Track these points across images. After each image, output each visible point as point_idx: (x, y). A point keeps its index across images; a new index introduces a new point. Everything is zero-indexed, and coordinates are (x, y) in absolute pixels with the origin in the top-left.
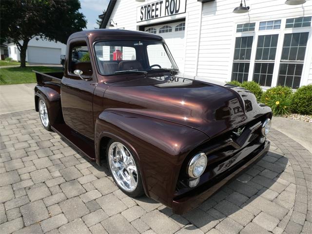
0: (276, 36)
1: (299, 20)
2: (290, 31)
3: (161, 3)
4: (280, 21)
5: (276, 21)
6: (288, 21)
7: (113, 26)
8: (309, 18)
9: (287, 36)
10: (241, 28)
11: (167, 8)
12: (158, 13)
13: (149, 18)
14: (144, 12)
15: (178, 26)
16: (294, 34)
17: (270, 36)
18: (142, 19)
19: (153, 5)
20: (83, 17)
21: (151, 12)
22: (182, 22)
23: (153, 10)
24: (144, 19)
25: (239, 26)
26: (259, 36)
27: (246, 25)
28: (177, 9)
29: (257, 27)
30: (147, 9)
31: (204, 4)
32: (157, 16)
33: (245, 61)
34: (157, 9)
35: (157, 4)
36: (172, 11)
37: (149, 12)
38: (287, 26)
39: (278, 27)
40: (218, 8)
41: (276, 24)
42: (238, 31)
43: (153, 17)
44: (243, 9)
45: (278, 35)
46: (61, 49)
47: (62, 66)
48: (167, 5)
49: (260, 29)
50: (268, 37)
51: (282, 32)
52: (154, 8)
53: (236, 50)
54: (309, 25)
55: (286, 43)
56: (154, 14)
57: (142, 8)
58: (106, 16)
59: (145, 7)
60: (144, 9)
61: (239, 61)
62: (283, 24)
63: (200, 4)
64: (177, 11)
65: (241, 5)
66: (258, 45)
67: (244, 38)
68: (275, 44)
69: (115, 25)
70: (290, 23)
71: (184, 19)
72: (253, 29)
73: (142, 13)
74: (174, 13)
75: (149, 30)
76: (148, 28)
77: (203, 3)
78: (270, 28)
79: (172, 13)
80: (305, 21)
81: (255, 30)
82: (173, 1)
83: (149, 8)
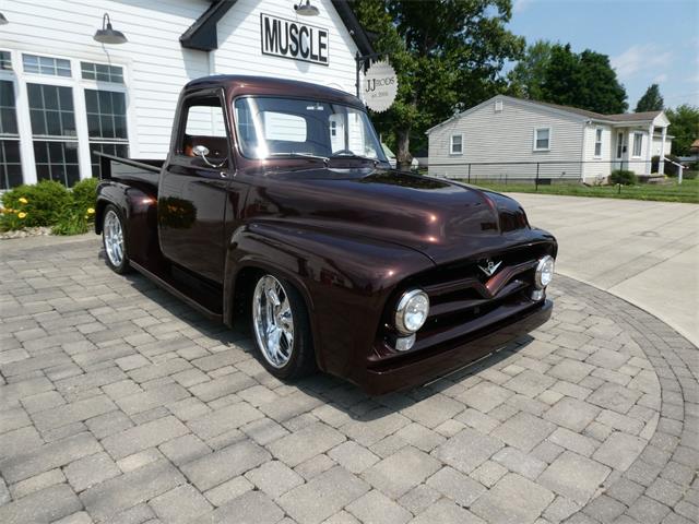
0: (68, 91)
1: (101, 68)
2: (93, 85)
4: (69, 61)
5: (59, 60)
6: (84, 65)
8: (119, 70)
9: (89, 94)
16: (100, 92)
17: (54, 87)
26: (28, 84)
29: (16, 62)
38: (85, 76)
39: (69, 73)
41: (63, 67)
49: (27, 68)
50: (50, 89)
51: (79, 86)
54: (119, 80)
62: (77, 70)
66: (31, 104)
68: (69, 104)
70: (88, 70)
72: (10, 66)
78: (49, 71)
80: (109, 73)
81: (14, 67)
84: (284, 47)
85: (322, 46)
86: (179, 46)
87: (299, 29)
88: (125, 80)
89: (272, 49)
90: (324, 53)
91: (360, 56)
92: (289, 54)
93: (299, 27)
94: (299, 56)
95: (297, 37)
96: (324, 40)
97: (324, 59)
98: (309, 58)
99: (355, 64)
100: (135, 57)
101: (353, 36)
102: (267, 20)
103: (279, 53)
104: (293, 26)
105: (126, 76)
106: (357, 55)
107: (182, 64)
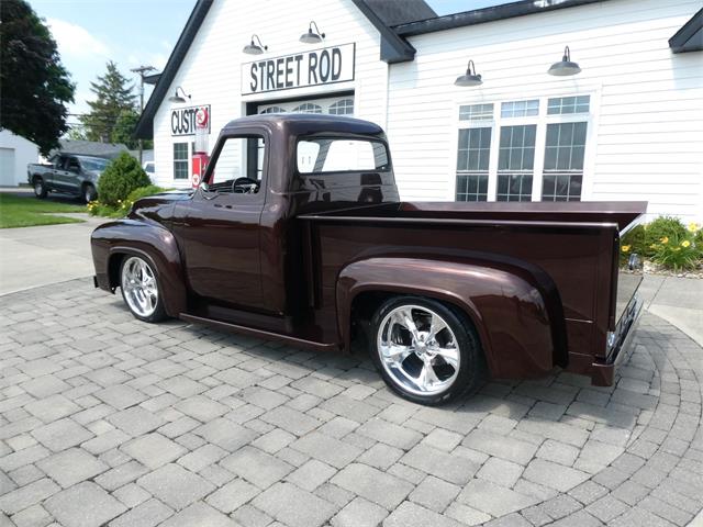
0: (533, 128)
1: (569, 100)
2: (557, 119)
3: (299, 58)
4: (538, 101)
5: (529, 102)
6: (551, 101)
7: (182, 100)
8: (587, 99)
9: (551, 127)
10: (465, 112)
11: (312, 69)
12: (292, 77)
13: (271, 88)
14: (258, 74)
15: (334, 105)
16: (563, 124)
17: (521, 127)
18: (254, 89)
19: (280, 61)
20: (64, 74)
21: (275, 77)
22: (345, 98)
23: (280, 73)
24: (259, 89)
25: (463, 109)
26: (502, 128)
27: (477, 107)
28: (336, 73)
29: (497, 111)
30: (265, 68)
31: (392, 66)
32: (289, 84)
33: (478, 172)
34: (289, 71)
35: (290, 60)
36: (324, 75)
37: (271, 76)
38: (550, 112)
39: (535, 112)
40: (420, 76)
41: (531, 106)
42: (462, 118)
43: (280, 85)
44: (472, 78)
45: (535, 126)
46: (13, 150)
47: (32, 190)
48: (313, 64)
49: (503, 115)
50: (518, 129)
51: (542, 121)
52: (282, 67)
53: (459, 153)
54: (586, 109)
55: (550, 140)
56: (282, 79)
57: (254, 66)
58: (162, 80)
59: (262, 65)
60: (259, 69)
61: (467, 172)
62: (544, 106)
63: (385, 65)
64: (335, 77)
65: (469, 71)
66: (501, 145)
67: (474, 131)
68: (531, 141)
69: (186, 99)
70: (555, 105)
71: (351, 93)
73: (254, 77)
74: (329, 80)
75: (269, 111)
76: (265, 108)
77: (390, 63)
78: (520, 113)
79: (324, 79)
80: (580, 103)
81: (494, 116)
82: (325, 58)
83: (271, 67)
86: (668, 52)
88: (591, 109)
100: (606, 81)
105: (593, 105)
107: (671, 74)
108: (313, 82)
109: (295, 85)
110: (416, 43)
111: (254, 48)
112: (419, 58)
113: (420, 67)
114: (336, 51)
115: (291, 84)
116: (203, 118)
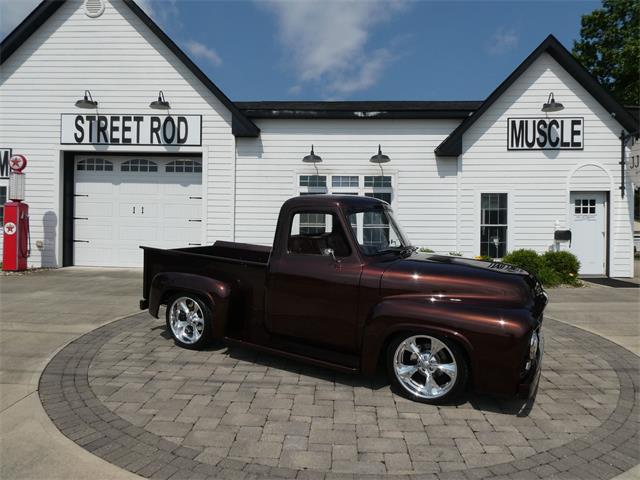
1: (378, 179)
2: (370, 190)
3: (139, 119)
4: (357, 177)
5: (352, 177)
6: (366, 178)
10: (304, 181)
11: (154, 130)
12: (131, 135)
13: (102, 141)
14: (86, 126)
15: (171, 164)
16: (375, 194)
18: (79, 141)
19: (115, 119)
21: (108, 131)
22: (193, 160)
23: (117, 129)
24: (86, 139)
25: (302, 178)
27: (313, 178)
28: (182, 137)
29: (329, 182)
30: (95, 123)
31: (239, 139)
33: (318, 225)
34: (127, 129)
35: (127, 118)
37: (102, 130)
38: (366, 185)
39: (357, 184)
41: (353, 181)
42: (301, 184)
45: (358, 194)
48: (155, 127)
49: (334, 185)
51: (361, 190)
52: (118, 124)
54: (390, 185)
56: (117, 135)
57: (79, 118)
59: (90, 118)
60: (87, 123)
62: (362, 181)
65: (312, 153)
70: (369, 181)
71: (200, 155)
72: (324, 185)
73: (80, 128)
75: (89, 161)
78: (346, 184)
79: (168, 141)
80: (386, 181)
81: (327, 185)
82: (169, 124)
83: (103, 122)
84: (530, 141)
85: (575, 133)
86: (433, 156)
87: (548, 123)
88: (393, 185)
89: (517, 145)
90: (577, 139)
91: (627, 133)
92: (536, 146)
93: (548, 122)
94: (548, 146)
95: (546, 130)
96: (576, 128)
97: (579, 144)
98: (558, 146)
99: (620, 142)
100: (400, 168)
101: (616, 118)
102: (514, 123)
103: (525, 147)
104: (542, 122)
105: (393, 183)
106: (623, 134)
107: (435, 168)
108: (155, 141)
109: (134, 141)
110: (260, 125)
111: (87, 103)
112: (263, 136)
113: (264, 143)
114: (182, 119)
115: (129, 140)
116: (21, 164)
